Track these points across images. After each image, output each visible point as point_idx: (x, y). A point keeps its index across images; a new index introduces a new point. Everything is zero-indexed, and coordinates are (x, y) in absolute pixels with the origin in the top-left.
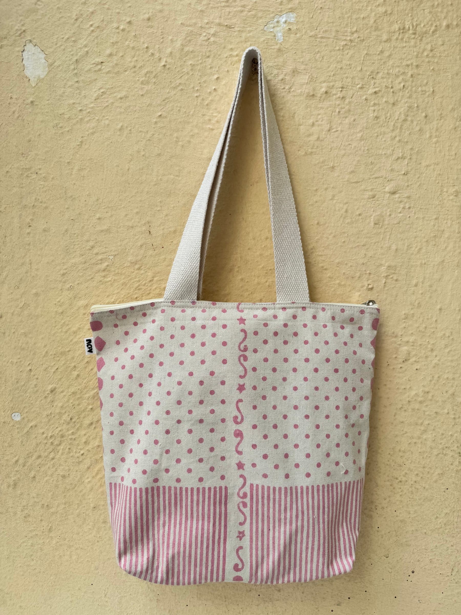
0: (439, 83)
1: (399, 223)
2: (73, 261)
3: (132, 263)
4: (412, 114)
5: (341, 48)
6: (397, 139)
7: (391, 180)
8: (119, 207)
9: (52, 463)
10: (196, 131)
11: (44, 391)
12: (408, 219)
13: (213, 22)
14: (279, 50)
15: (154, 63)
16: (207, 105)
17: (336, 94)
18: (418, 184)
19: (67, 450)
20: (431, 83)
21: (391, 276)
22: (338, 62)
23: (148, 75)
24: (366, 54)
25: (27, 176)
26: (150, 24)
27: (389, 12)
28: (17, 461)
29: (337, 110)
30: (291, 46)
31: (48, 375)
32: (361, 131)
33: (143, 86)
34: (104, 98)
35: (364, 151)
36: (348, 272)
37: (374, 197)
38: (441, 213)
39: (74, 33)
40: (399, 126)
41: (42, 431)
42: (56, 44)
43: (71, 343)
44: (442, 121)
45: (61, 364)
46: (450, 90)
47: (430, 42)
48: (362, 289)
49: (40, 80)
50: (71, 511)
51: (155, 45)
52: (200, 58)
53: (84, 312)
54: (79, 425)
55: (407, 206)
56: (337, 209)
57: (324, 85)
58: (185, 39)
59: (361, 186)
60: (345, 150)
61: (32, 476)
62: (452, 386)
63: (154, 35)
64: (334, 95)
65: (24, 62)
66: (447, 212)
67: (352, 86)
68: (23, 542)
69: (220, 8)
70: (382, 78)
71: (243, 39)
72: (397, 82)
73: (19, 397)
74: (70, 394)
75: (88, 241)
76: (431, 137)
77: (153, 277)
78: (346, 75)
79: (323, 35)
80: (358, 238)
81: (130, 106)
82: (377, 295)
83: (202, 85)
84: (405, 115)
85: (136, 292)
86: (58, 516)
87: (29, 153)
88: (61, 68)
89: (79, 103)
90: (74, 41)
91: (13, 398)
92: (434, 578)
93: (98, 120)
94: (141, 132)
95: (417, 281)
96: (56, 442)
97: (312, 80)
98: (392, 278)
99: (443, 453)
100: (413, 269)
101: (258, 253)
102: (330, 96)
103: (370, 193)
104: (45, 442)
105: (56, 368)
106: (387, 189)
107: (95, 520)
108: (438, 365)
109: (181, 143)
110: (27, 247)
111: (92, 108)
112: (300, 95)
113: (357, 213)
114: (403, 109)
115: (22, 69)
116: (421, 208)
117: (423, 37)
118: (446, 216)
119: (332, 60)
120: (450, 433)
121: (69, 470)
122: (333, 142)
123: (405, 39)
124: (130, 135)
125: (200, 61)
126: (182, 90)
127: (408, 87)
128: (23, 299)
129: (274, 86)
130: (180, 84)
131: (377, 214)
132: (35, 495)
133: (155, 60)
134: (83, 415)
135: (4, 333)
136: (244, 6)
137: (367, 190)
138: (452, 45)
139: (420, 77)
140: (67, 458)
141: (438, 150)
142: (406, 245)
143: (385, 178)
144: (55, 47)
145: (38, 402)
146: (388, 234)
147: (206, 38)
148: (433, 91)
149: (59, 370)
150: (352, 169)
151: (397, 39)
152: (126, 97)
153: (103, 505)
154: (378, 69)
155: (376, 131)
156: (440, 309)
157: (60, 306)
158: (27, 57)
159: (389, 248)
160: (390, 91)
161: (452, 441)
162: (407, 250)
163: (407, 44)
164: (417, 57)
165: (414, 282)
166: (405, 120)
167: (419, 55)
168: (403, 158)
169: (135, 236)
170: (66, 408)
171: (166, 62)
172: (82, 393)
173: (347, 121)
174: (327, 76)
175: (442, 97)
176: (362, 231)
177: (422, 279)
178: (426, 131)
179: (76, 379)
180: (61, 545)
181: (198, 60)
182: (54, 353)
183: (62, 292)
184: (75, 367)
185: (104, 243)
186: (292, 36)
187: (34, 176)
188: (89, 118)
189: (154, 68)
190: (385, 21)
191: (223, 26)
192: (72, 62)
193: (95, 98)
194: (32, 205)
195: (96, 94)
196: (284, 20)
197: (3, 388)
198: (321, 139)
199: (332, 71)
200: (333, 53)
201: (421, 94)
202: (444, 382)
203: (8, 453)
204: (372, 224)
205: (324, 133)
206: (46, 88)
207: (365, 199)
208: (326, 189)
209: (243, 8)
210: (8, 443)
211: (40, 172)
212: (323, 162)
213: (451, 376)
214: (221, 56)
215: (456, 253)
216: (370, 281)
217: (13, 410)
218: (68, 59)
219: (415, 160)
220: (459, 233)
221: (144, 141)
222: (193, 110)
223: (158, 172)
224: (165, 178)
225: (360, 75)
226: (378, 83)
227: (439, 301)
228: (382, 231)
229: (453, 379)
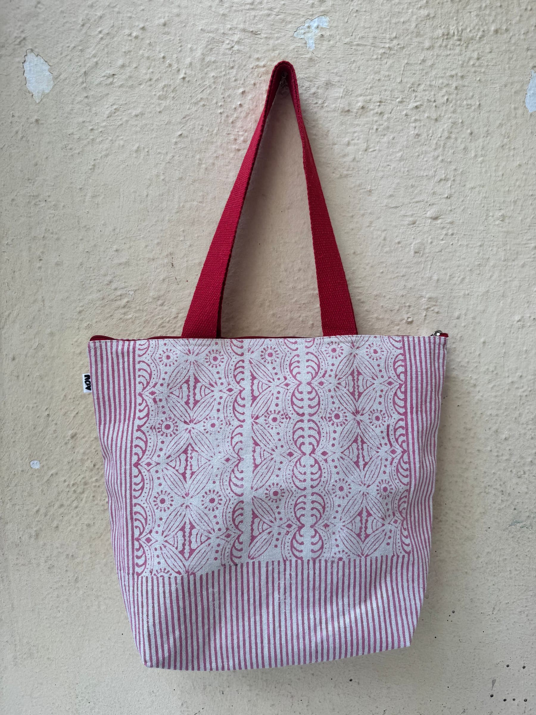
0: (486, 96)
1: (441, 251)
2: (90, 297)
3: (154, 299)
4: (456, 131)
5: (379, 57)
6: (440, 158)
7: (433, 204)
8: (138, 238)
9: (75, 512)
10: (221, 152)
11: (64, 437)
12: (451, 247)
13: (236, 28)
14: (311, 59)
15: (173, 75)
16: (232, 122)
17: (373, 109)
18: (462, 208)
19: (91, 498)
20: (477, 96)
21: (432, 309)
22: (376, 73)
23: (165, 89)
24: (407, 63)
25: (35, 204)
26: (166, 29)
27: (432, 16)
28: (38, 511)
29: (375, 127)
30: (324, 54)
31: (68, 420)
32: (400, 150)
33: (161, 102)
34: (118, 116)
35: (404, 173)
36: (387, 305)
37: (414, 223)
38: (486, 240)
39: (81, 41)
40: (442, 145)
41: (63, 479)
42: (61, 54)
44: (489, 138)
45: (82, 408)
46: (498, 104)
47: (477, 50)
48: (401, 323)
49: (45, 95)
50: (98, 560)
51: (172, 54)
52: (223, 70)
55: (450, 232)
56: (375, 237)
57: (361, 99)
58: (206, 47)
59: (401, 211)
60: (383, 171)
61: (55, 525)
62: (496, 423)
63: (171, 43)
64: (371, 110)
65: (25, 75)
66: (492, 238)
67: (392, 100)
68: (48, 594)
69: (244, 11)
70: (424, 90)
71: (270, 47)
72: (440, 94)
73: (37, 444)
74: (92, 439)
75: (105, 275)
76: (476, 156)
77: (178, 314)
78: (384, 88)
79: (359, 42)
80: (397, 267)
81: (146, 125)
82: (417, 328)
83: (226, 100)
84: (448, 132)
85: (159, 329)
86: (84, 566)
87: (37, 178)
88: (67, 81)
89: (90, 122)
90: (82, 51)
91: (30, 445)
92: (475, 617)
93: (111, 140)
94: (159, 153)
95: (459, 313)
96: (79, 490)
97: (347, 93)
99: (485, 492)
100: (455, 300)
101: (291, 286)
102: (367, 112)
103: (411, 219)
104: (67, 490)
105: (76, 412)
106: (429, 214)
108: (481, 400)
109: (204, 166)
110: (39, 283)
111: (105, 127)
112: (334, 111)
113: (397, 241)
114: (446, 125)
115: (24, 83)
116: (465, 235)
117: (468, 44)
118: (492, 242)
119: (369, 70)
120: (493, 471)
121: (94, 518)
123: (449, 47)
124: (147, 157)
125: (224, 73)
126: (204, 105)
127: (452, 100)
128: (37, 340)
129: (306, 100)
130: (201, 99)
131: (417, 241)
132: (58, 545)
133: (173, 71)
135: (18, 377)
136: (271, 9)
137: (407, 216)
138: (501, 53)
139: (465, 88)
140: (91, 506)
141: (484, 170)
142: (448, 274)
143: (427, 202)
144: (60, 57)
145: (57, 449)
146: (429, 263)
147: (229, 46)
148: (480, 104)
149: (79, 415)
150: (390, 193)
151: (440, 46)
152: (142, 114)
154: (419, 81)
155: (417, 150)
156: (484, 343)
157: (78, 346)
158: (28, 69)
159: (431, 278)
160: (432, 105)
161: (494, 479)
162: (450, 280)
163: (452, 52)
164: (462, 65)
165: (456, 314)
166: (449, 138)
167: (465, 64)
168: (446, 179)
169: (157, 269)
170: (88, 454)
171: (185, 74)
173: (385, 139)
174: (363, 89)
175: (489, 111)
176: (402, 260)
177: (465, 311)
178: (471, 150)
180: (88, 596)
181: (221, 72)
182: (74, 396)
183: (79, 331)
185: (123, 277)
186: (325, 43)
187: (43, 204)
188: (101, 139)
189: (172, 81)
190: (427, 25)
191: (248, 32)
192: (80, 75)
193: (107, 116)
194: (42, 236)
195: (109, 111)
196: (316, 25)
197: (20, 435)
198: (357, 159)
199: (369, 83)
200: (370, 63)
201: (467, 109)
202: (487, 419)
203: (28, 503)
204: (412, 253)
205: (360, 153)
206: (52, 104)
207: (404, 226)
208: (363, 215)
209: (269, 12)
210: (28, 493)
211: (49, 200)
212: (359, 186)
213: (494, 412)
214: (247, 67)
215: (501, 282)
216: (410, 314)
217: (31, 458)
218: (75, 71)
219: (458, 182)
220: (505, 261)
221: (164, 163)
222: (216, 129)
223: (179, 198)
224: (188, 205)
225: (399, 87)
226: (419, 96)
227: (483, 334)
228: (423, 259)
229: (497, 415)
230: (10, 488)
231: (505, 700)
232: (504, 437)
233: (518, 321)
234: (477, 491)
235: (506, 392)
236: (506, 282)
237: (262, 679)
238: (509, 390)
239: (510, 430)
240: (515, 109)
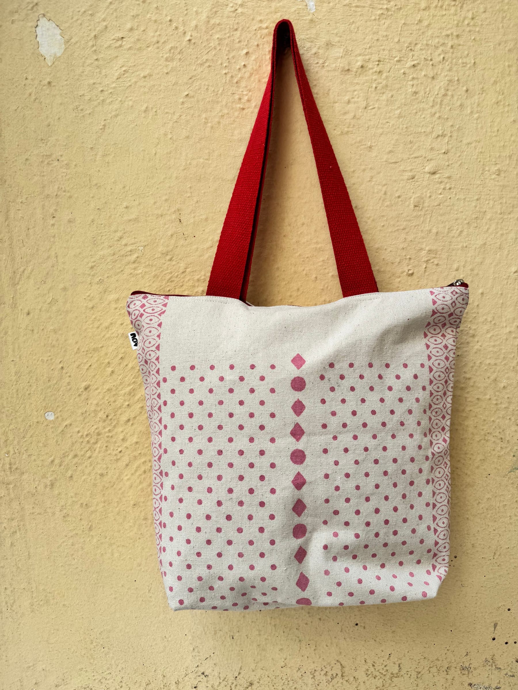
0: (480, 54)
1: (439, 205)
2: (101, 253)
3: (163, 254)
4: (453, 88)
5: (378, 18)
6: (437, 115)
7: (431, 160)
8: (147, 194)
9: (89, 462)
10: (225, 111)
11: (78, 389)
12: (449, 200)
14: (312, 21)
15: (179, 38)
16: (237, 83)
17: (372, 68)
18: (459, 163)
19: (104, 448)
20: (472, 55)
21: (432, 261)
22: (374, 33)
23: (172, 51)
24: (404, 24)
25: (48, 163)
28: (53, 461)
29: (374, 86)
30: (324, 16)
31: (81, 372)
32: (399, 107)
33: (168, 63)
34: (127, 77)
35: (402, 129)
36: (388, 258)
37: (413, 178)
38: (482, 193)
39: (91, 6)
40: (439, 102)
41: (77, 429)
42: (72, 18)
43: (104, 339)
44: (484, 95)
45: (95, 361)
46: (492, 62)
47: (471, 10)
48: (402, 275)
49: (57, 59)
50: (111, 509)
51: (178, 18)
52: (227, 32)
53: (116, 306)
54: (116, 422)
55: (448, 186)
56: (376, 191)
57: (360, 58)
58: (211, 10)
59: (400, 166)
60: (382, 128)
61: (69, 475)
62: (494, 372)
63: (178, 6)
64: (370, 69)
65: (38, 39)
66: (489, 192)
67: (390, 59)
68: (64, 542)
71: (273, 9)
72: (437, 53)
73: (52, 396)
74: (104, 391)
75: (116, 231)
76: (472, 112)
77: (186, 268)
78: (383, 47)
79: (358, 4)
80: (398, 221)
81: (154, 86)
82: (418, 280)
83: (230, 60)
84: (445, 89)
85: (168, 284)
86: (98, 514)
87: (49, 139)
88: (78, 44)
89: (100, 83)
90: (91, 15)
91: (45, 397)
92: (477, 562)
93: (121, 101)
94: (167, 113)
95: (458, 264)
96: (92, 441)
97: (347, 53)
98: (433, 262)
99: (485, 439)
100: (454, 252)
101: (294, 240)
102: (366, 71)
103: (410, 174)
104: (81, 440)
105: (89, 365)
106: (427, 169)
107: (135, 517)
108: (480, 350)
109: (210, 124)
110: (52, 240)
111: (114, 88)
112: (335, 70)
113: (397, 195)
114: (442, 83)
115: (36, 47)
116: (462, 189)
117: (463, 4)
118: (488, 196)
119: (368, 31)
120: (492, 419)
121: (107, 468)
122: (370, 120)
123: (444, 7)
124: (156, 117)
125: (228, 35)
126: (209, 66)
127: (448, 59)
128: (51, 294)
129: (307, 60)
130: (207, 60)
131: (416, 196)
132: (72, 494)
133: (179, 34)
134: (119, 412)
135: (33, 331)
137: (406, 171)
138: (494, 13)
139: (461, 47)
140: (104, 456)
141: (480, 126)
142: (447, 227)
143: (425, 158)
144: (71, 21)
145: (71, 401)
146: (429, 217)
147: (233, 9)
148: (475, 63)
149: (93, 367)
150: (390, 149)
151: (436, 7)
152: (150, 75)
153: (143, 502)
154: (416, 40)
155: (415, 107)
156: (482, 294)
157: (90, 300)
158: (41, 33)
159: (430, 231)
160: (429, 64)
161: (494, 427)
162: (448, 232)
163: (447, 12)
164: (457, 25)
165: (455, 266)
166: (445, 95)
167: (460, 24)
168: (443, 136)
169: (165, 225)
170: (101, 405)
171: (191, 36)
172: (118, 390)
173: (384, 97)
174: (362, 49)
175: (484, 69)
176: (402, 214)
177: (463, 263)
178: (467, 106)
179: (111, 375)
180: (102, 543)
181: (225, 34)
182: (87, 349)
183: (91, 286)
184: (109, 363)
185: (133, 233)
186: (325, 5)
187: (56, 163)
188: (111, 100)
189: (178, 44)
192: (90, 38)
193: (116, 77)
194: (55, 194)
195: (118, 73)
197: (35, 387)
198: (357, 117)
199: (368, 43)
200: (369, 23)
201: (463, 67)
202: (486, 368)
203: (43, 453)
204: (412, 206)
205: (360, 111)
206: (63, 67)
207: (404, 180)
208: (364, 170)
210: (43, 443)
211: (62, 159)
212: (360, 142)
213: (493, 362)
214: (250, 29)
215: (498, 235)
216: (410, 266)
217: (46, 409)
218: (85, 34)
219: (455, 138)
220: (501, 214)
221: (171, 123)
222: (221, 89)
223: (186, 155)
224: (194, 162)
225: (397, 47)
226: (416, 55)
227: (481, 286)
228: (422, 213)
229: (495, 364)
230: (26, 439)
231: (506, 643)
232: (502, 385)
233: (515, 273)
234: (477, 438)
235: (504, 341)
236: (502, 235)
237: (270, 624)
238: (507, 339)
239: (508, 378)
240: (509, 66)
